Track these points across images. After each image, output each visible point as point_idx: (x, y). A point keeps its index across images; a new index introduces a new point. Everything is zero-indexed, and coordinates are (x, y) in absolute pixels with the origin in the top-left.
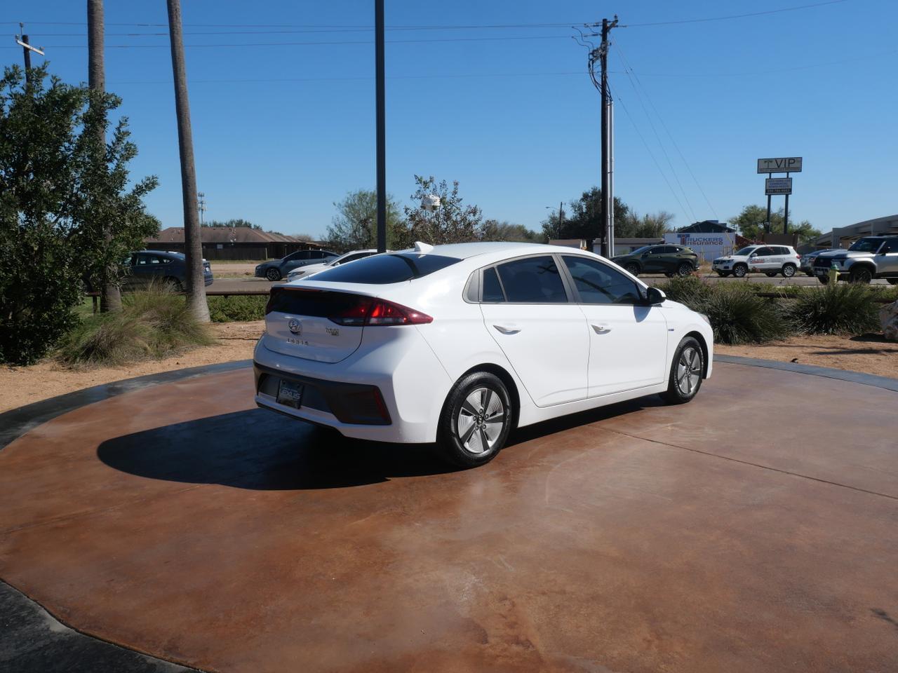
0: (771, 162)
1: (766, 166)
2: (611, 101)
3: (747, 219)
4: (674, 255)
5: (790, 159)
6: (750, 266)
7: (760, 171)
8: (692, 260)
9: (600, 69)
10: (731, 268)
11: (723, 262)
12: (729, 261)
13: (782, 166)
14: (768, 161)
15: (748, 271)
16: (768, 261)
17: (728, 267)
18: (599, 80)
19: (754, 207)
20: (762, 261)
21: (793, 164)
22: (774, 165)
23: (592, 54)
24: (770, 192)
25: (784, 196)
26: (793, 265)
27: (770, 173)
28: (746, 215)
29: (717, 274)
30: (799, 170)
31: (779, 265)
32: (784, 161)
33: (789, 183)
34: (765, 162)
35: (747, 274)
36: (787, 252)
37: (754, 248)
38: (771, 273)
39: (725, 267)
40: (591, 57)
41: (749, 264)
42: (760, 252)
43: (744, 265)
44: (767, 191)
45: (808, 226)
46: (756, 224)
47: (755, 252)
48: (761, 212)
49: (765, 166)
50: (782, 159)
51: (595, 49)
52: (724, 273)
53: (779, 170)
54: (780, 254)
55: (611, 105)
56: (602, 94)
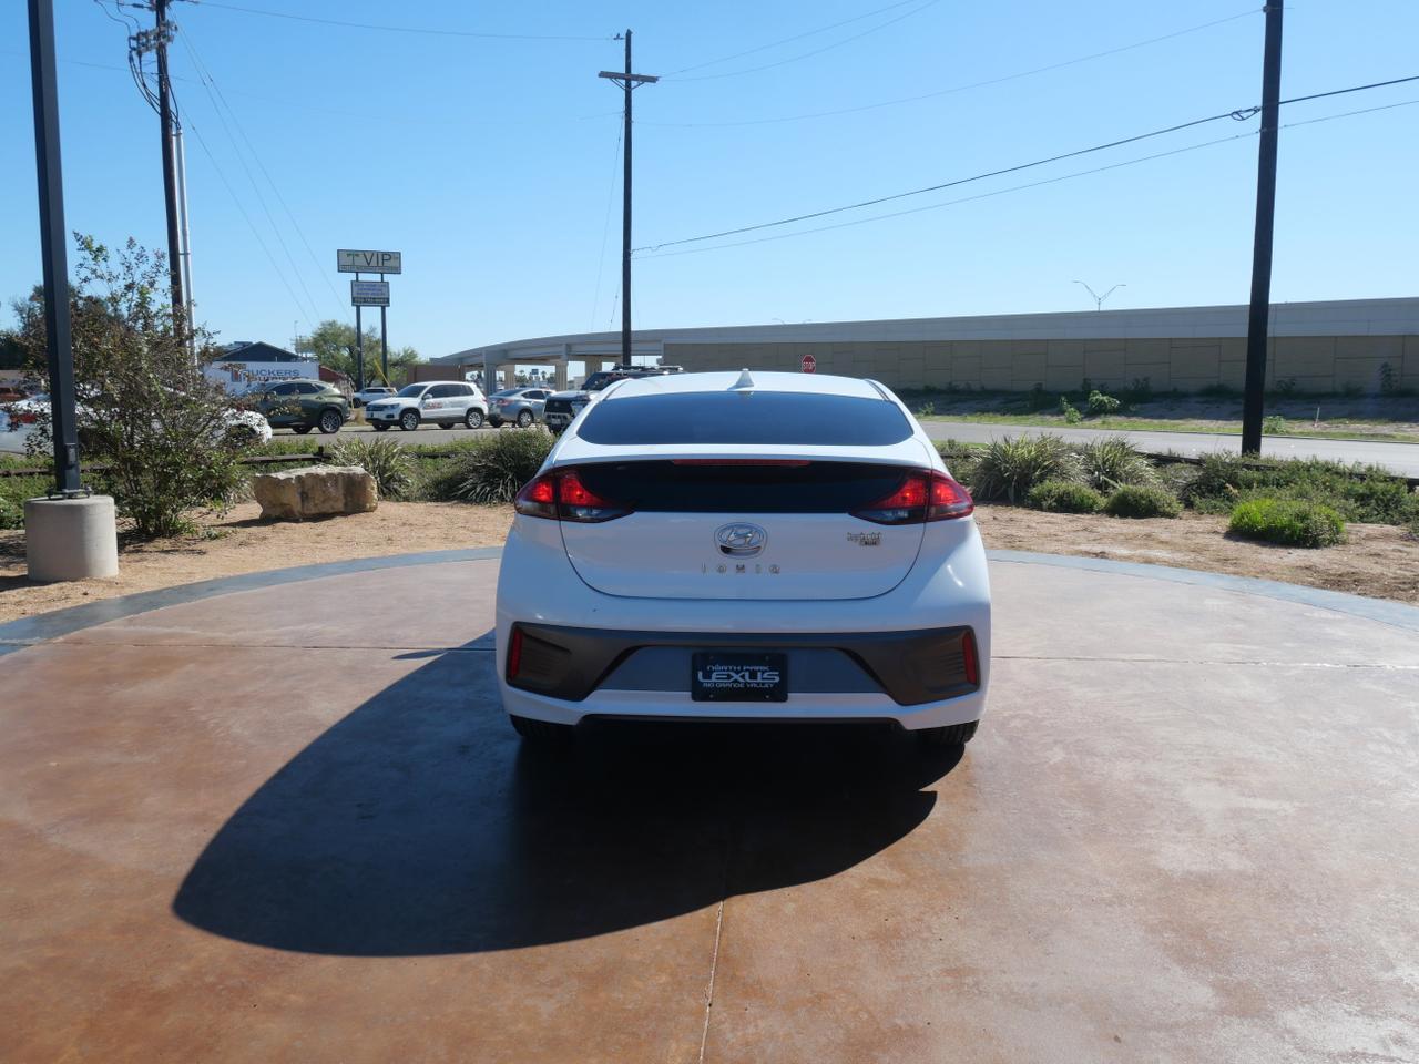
0: (357, 255)
1: (350, 261)
2: (178, 129)
3: (325, 340)
4: (312, 397)
5: (384, 254)
6: (424, 413)
7: (342, 268)
8: (338, 404)
9: (154, 68)
10: (397, 418)
11: (381, 408)
12: (393, 406)
13: (374, 263)
14: (353, 254)
15: (421, 421)
16: (446, 406)
17: (392, 416)
18: (155, 90)
19: (333, 324)
20: (439, 406)
21: (388, 262)
22: (361, 261)
23: (137, 38)
24: (358, 302)
25: (380, 308)
26: (479, 410)
27: (357, 273)
28: (321, 335)
29: (371, 427)
30: (397, 270)
31: (461, 411)
32: (375, 256)
33: (384, 290)
34: (348, 255)
35: (420, 426)
36: (471, 393)
37: (424, 387)
38: (446, 423)
39: (389, 416)
40: (134, 43)
41: (422, 411)
42: (437, 392)
43: (414, 411)
44: (353, 300)
45: (413, 355)
46: (337, 349)
47: (428, 392)
48: (344, 331)
49: (348, 261)
50: (373, 253)
51: (143, 30)
52: (381, 426)
53: (369, 269)
54: (458, 395)
55: (178, 135)
56: (161, 115)
